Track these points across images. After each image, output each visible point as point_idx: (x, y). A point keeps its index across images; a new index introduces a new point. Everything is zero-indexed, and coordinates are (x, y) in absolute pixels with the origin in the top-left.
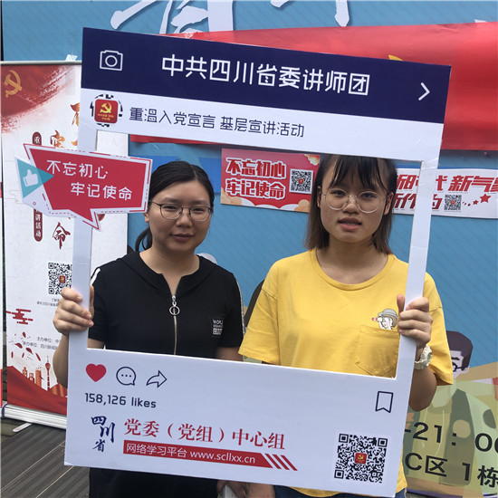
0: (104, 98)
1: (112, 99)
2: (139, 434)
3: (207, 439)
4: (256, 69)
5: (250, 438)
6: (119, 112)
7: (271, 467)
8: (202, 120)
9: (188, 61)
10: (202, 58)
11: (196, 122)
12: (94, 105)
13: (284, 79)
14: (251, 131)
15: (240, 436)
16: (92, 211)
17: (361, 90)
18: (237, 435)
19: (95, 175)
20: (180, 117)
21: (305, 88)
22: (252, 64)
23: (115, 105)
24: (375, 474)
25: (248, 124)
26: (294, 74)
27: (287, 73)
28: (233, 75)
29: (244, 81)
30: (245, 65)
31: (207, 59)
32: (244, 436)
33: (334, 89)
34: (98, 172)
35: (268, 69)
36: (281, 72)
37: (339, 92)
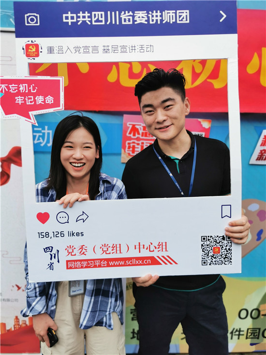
0: (30, 43)
1: (35, 43)
2: (75, 255)
3: (118, 252)
4: (120, 15)
5: (146, 247)
6: (40, 50)
7: (161, 264)
8: (91, 49)
9: (79, 15)
10: (86, 12)
11: (88, 50)
12: (24, 48)
13: (137, 19)
14: (122, 52)
15: (139, 247)
16: (30, 113)
17: (185, 19)
18: (137, 247)
19: (29, 90)
20: (77, 49)
21: (151, 22)
22: (117, 12)
23: (37, 46)
24: (226, 259)
25: (119, 48)
26: (143, 15)
27: (139, 15)
28: (106, 20)
29: (114, 23)
30: (113, 13)
31: (90, 12)
32: (142, 247)
33: (168, 21)
34: (31, 88)
35: (127, 14)
36: (135, 15)
37: (171, 23)
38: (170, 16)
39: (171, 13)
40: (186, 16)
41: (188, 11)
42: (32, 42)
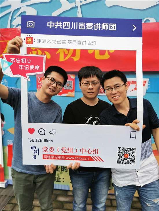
1: (31, 37)
2: (48, 152)
3: (71, 152)
4: (78, 24)
5: (86, 151)
7: (94, 161)
9: (56, 23)
10: (60, 22)
11: (60, 42)
13: (88, 27)
14: (78, 44)
15: (83, 150)
16: (27, 74)
17: (114, 28)
18: (82, 150)
20: (54, 41)
21: (95, 29)
22: (77, 23)
23: (32, 38)
24: (132, 161)
25: (77, 42)
26: (91, 25)
27: (88, 25)
28: (71, 27)
29: (75, 28)
30: (75, 23)
31: (62, 22)
32: (84, 150)
33: (105, 29)
34: (28, 61)
35: (82, 24)
36: (86, 25)
37: (106, 30)
38: (105, 26)
39: (106, 24)
40: (115, 27)
41: (115, 24)
42: (30, 36)
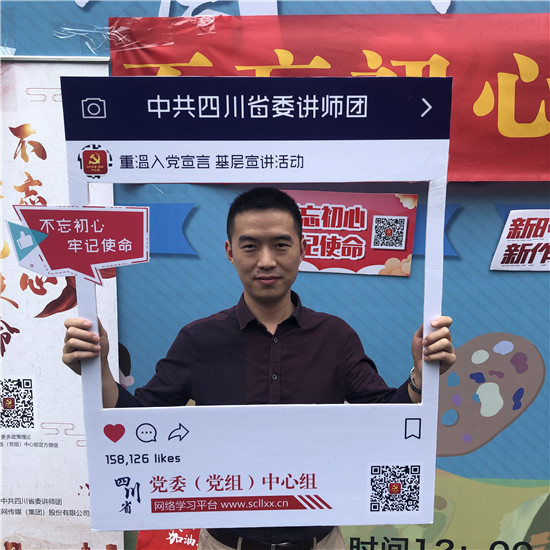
0: (91, 149)
1: (100, 149)
2: (166, 491)
3: (236, 487)
4: (246, 101)
5: (280, 481)
6: (109, 162)
7: (305, 508)
8: (195, 161)
9: (175, 101)
10: (188, 96)
11: (190, 163)
12: (81, 157)
13: (277, 109)
14: (249, 167)
15: (270, 480)
16: (93, 266)
17: (360, 112)
18: (267, 480)
19: (91, 229)
20: (172, 160)
21: (301, 116)
22: (242, 97)
23: (103, 154)
24: (410, 503)
25: (245, 161)
26: (287, 102)
27: (280, 102)
29: (236, 115)
30: (235, 98)
31: (195, 96)
32: (274, 480)
33: (331, 114)
34: (94, 225)
35: (259, 101)
36: (273, 102)
37: (336, 117)
38: (334, 104)
39: (337, 99)
40: (363, 105)
41: (366, 97)
